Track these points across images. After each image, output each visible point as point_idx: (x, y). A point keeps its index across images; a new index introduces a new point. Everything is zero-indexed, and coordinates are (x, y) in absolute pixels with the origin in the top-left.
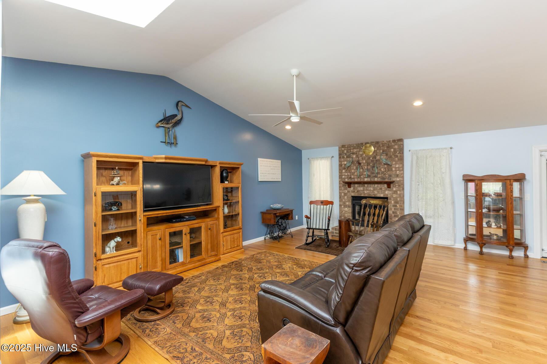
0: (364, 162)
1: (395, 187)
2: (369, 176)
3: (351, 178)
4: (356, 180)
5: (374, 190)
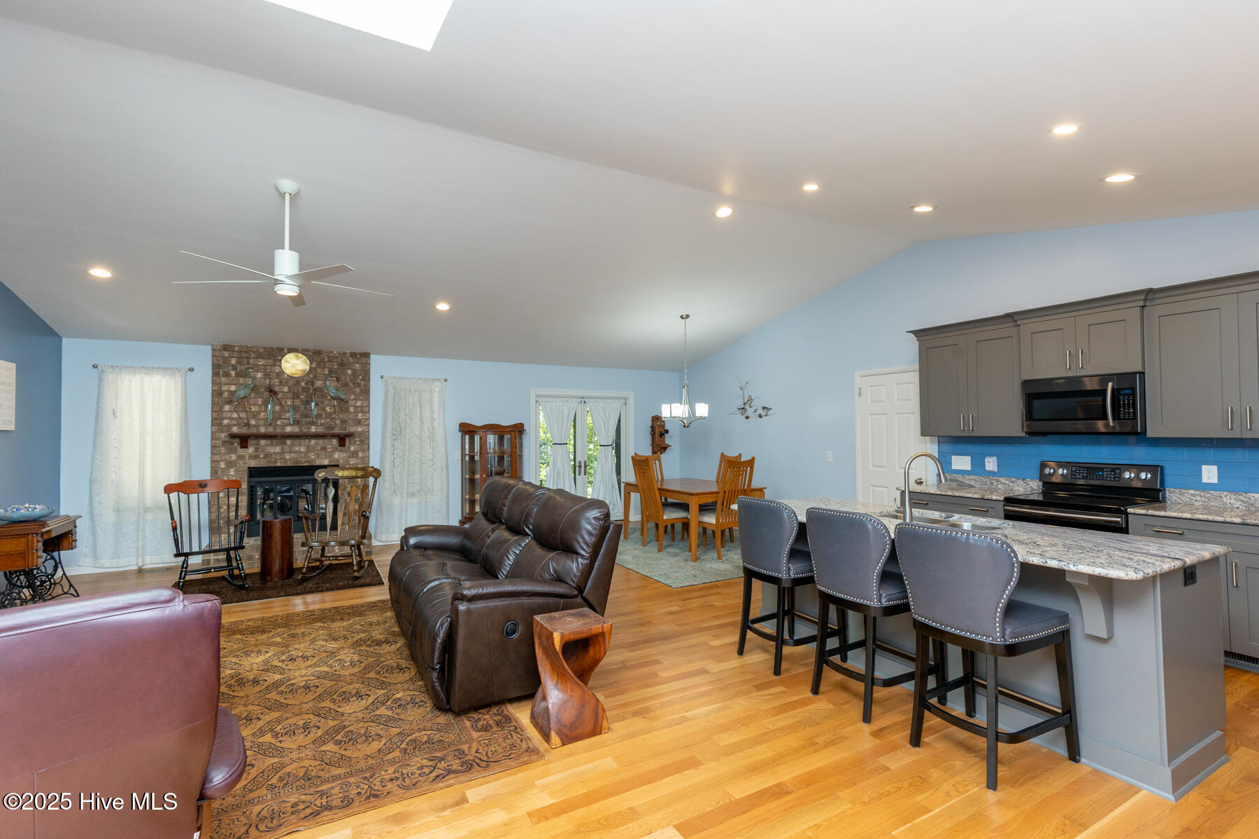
0: (286, 389)
1: (354, 444)
2: (297, 422)
3: (248, 424)
4: (263, 430)
5: (309, 450)
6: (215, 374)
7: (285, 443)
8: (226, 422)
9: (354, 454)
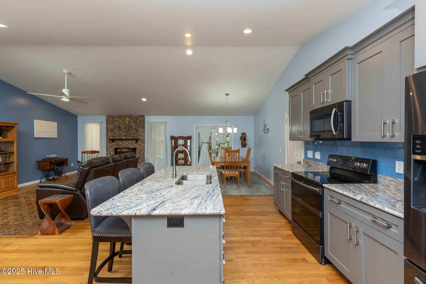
0: (123, 127)
1: (140, 142)
2: (125, 136)
3: (114, 136)
4: (117, 138)
5: (128, 144)
6: (107, 123)
7: (123, 142)
8: (109, 136)
9: (140, 145)
